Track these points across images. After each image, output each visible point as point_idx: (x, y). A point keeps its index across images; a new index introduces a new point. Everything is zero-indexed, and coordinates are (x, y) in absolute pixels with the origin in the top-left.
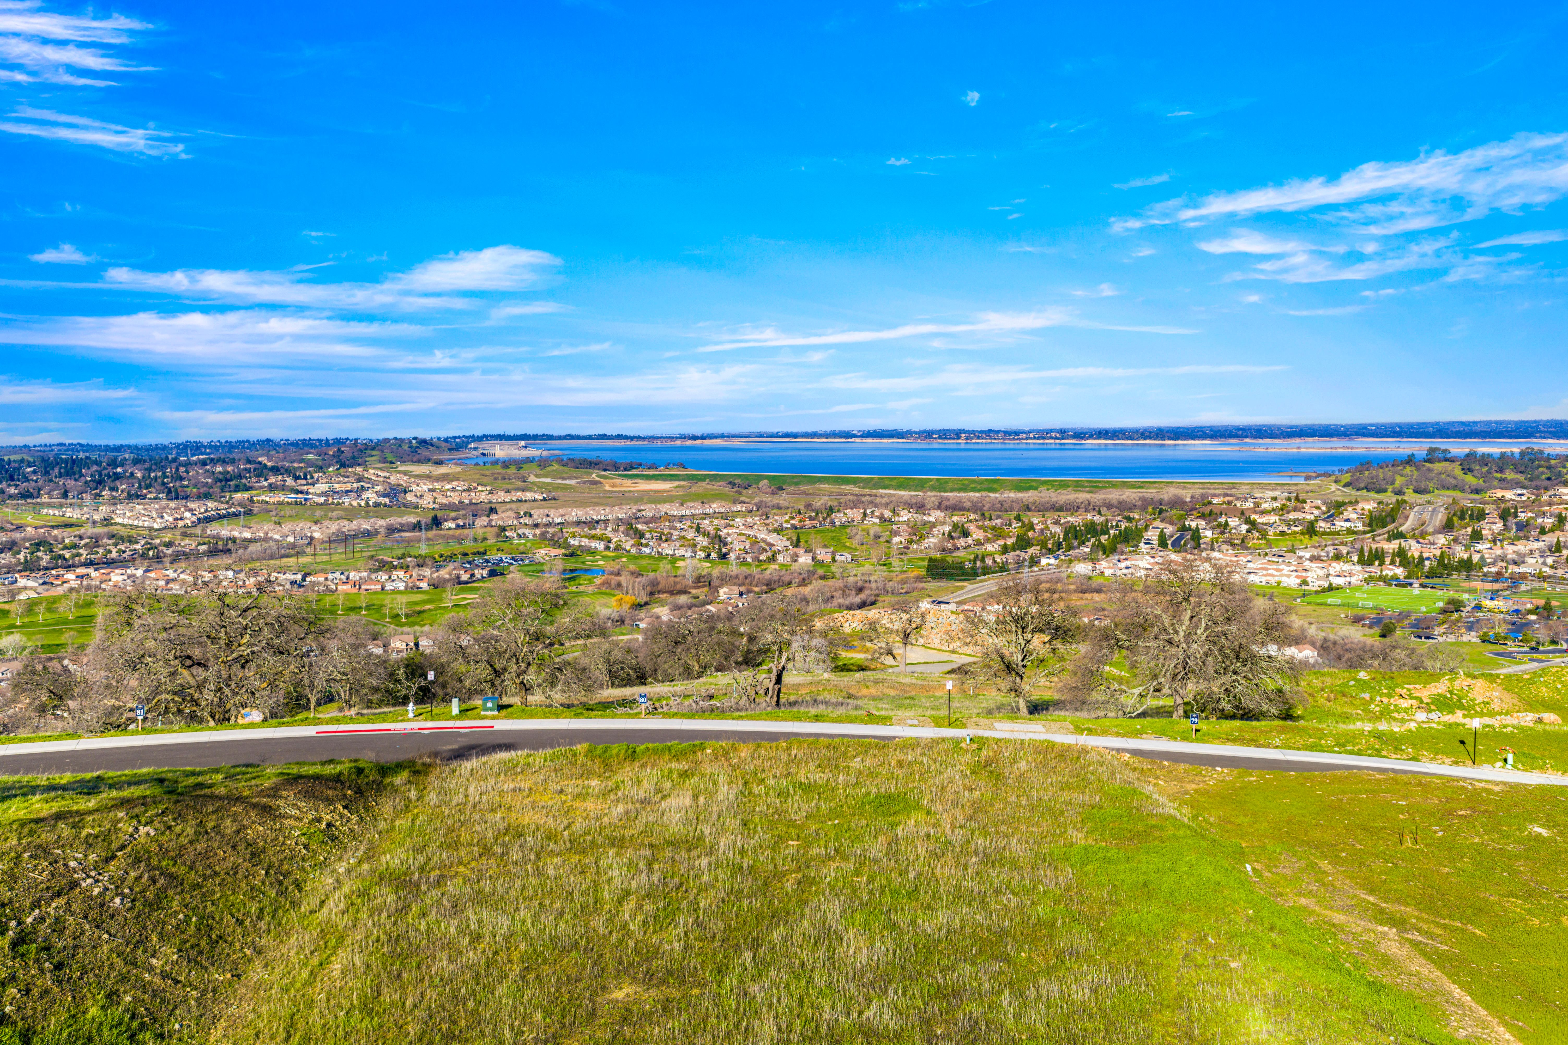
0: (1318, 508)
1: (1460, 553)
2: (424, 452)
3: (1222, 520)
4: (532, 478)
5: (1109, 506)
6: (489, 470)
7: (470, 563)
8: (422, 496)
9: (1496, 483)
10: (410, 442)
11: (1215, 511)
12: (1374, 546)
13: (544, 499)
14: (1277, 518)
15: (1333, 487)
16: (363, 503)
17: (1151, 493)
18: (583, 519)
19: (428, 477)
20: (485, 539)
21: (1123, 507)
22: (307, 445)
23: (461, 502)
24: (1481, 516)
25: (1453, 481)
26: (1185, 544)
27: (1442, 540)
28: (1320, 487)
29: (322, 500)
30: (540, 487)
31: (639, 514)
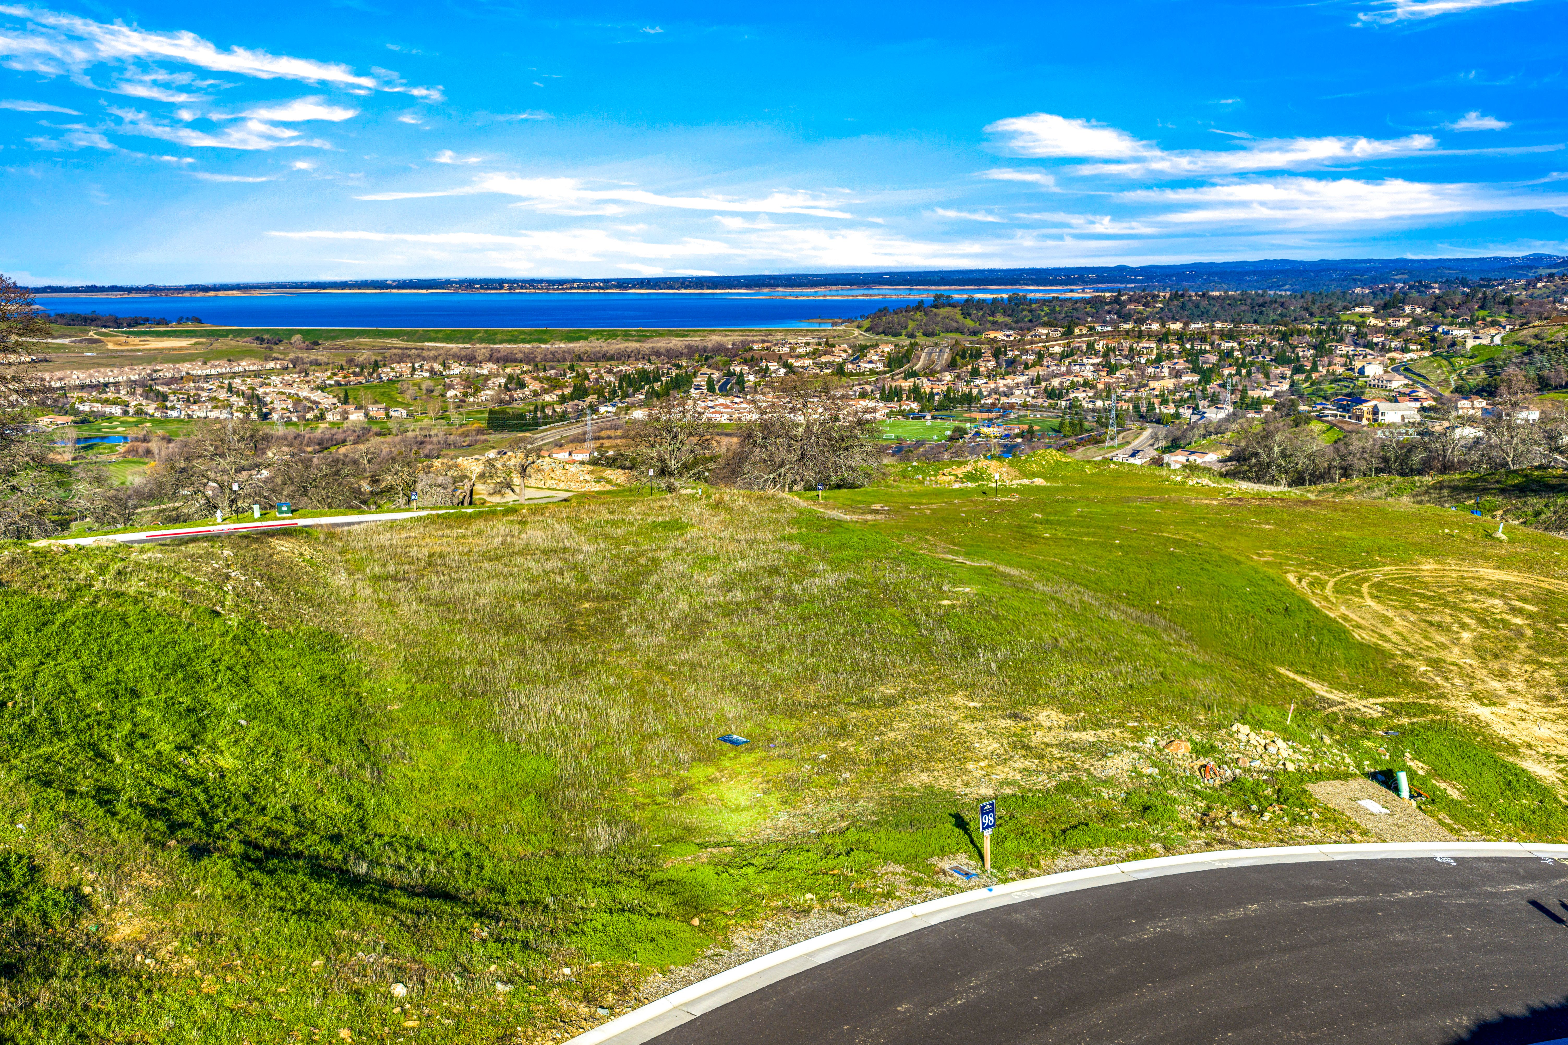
0: (845, 351)
1: (963, 388)
3: (763, 365)
5: (658, 354)
9: (989, 325)
11: (756, 356)
12: (893, 384)
13: (34, 362)
14: (811, 361)
15: (856, 332)
17: (695, 341)
18: (88, 382)
21: (671, 355)
24: (978, 355)
25: (955, 324)
26: (731, 388)
27: (948, 377)
28: (845, 332)
31: (155, 375)
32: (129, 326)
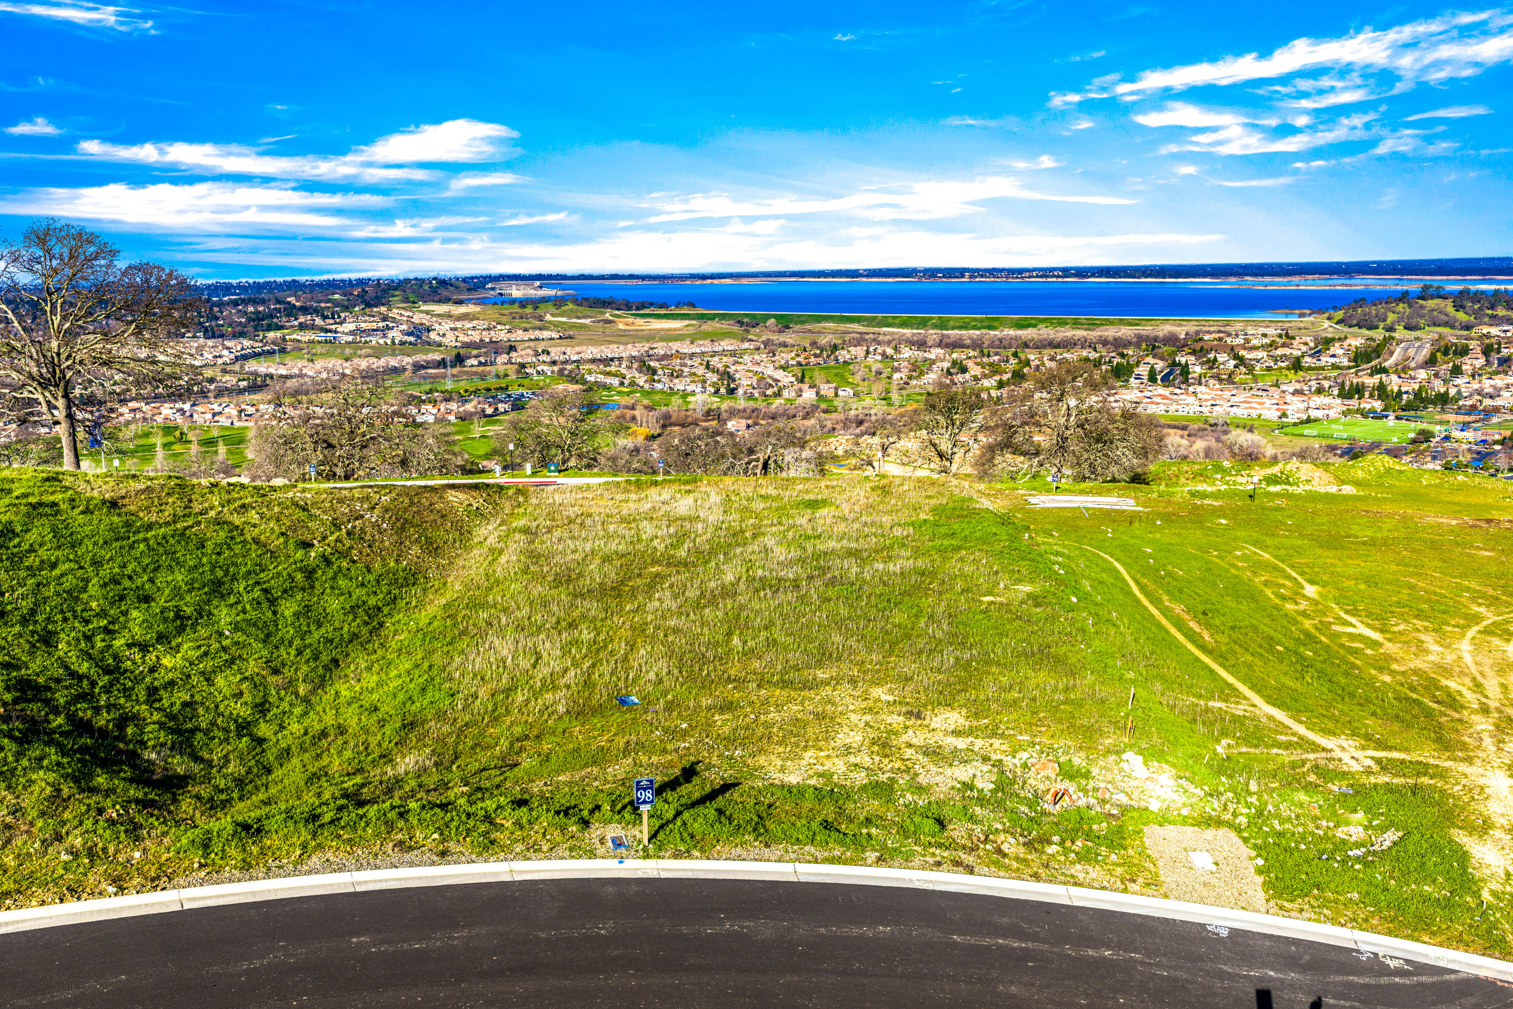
0: (1306, 344)
1: (1439, 387)
2: (445, 293)
3: (1211, 356)
4: (548, 317)
5: (1104, 343)
6: (507, 309)
7: (492, 397)
8: (444, 335)
10: (431, 283)
11: (1205, 347)
12: (1356, 381)
13: (561, 338)
14: (1265, 354)
15: (1326, 324)
16: (389, 342)
17: (1145, 330)
18: (599, 357)
19: (449, 316)
20: (506, 375)
21: (1117, 344)
22: (332, 285)
23: (481, 340)
24: (1464, 351)
25: (1444, 318)
26: (1174, 379)
27: (1422, 374)
28: (1312, 323)
29: (350, 338)
30: (556, 325)
31: (651, 352)
32: (638, 309)
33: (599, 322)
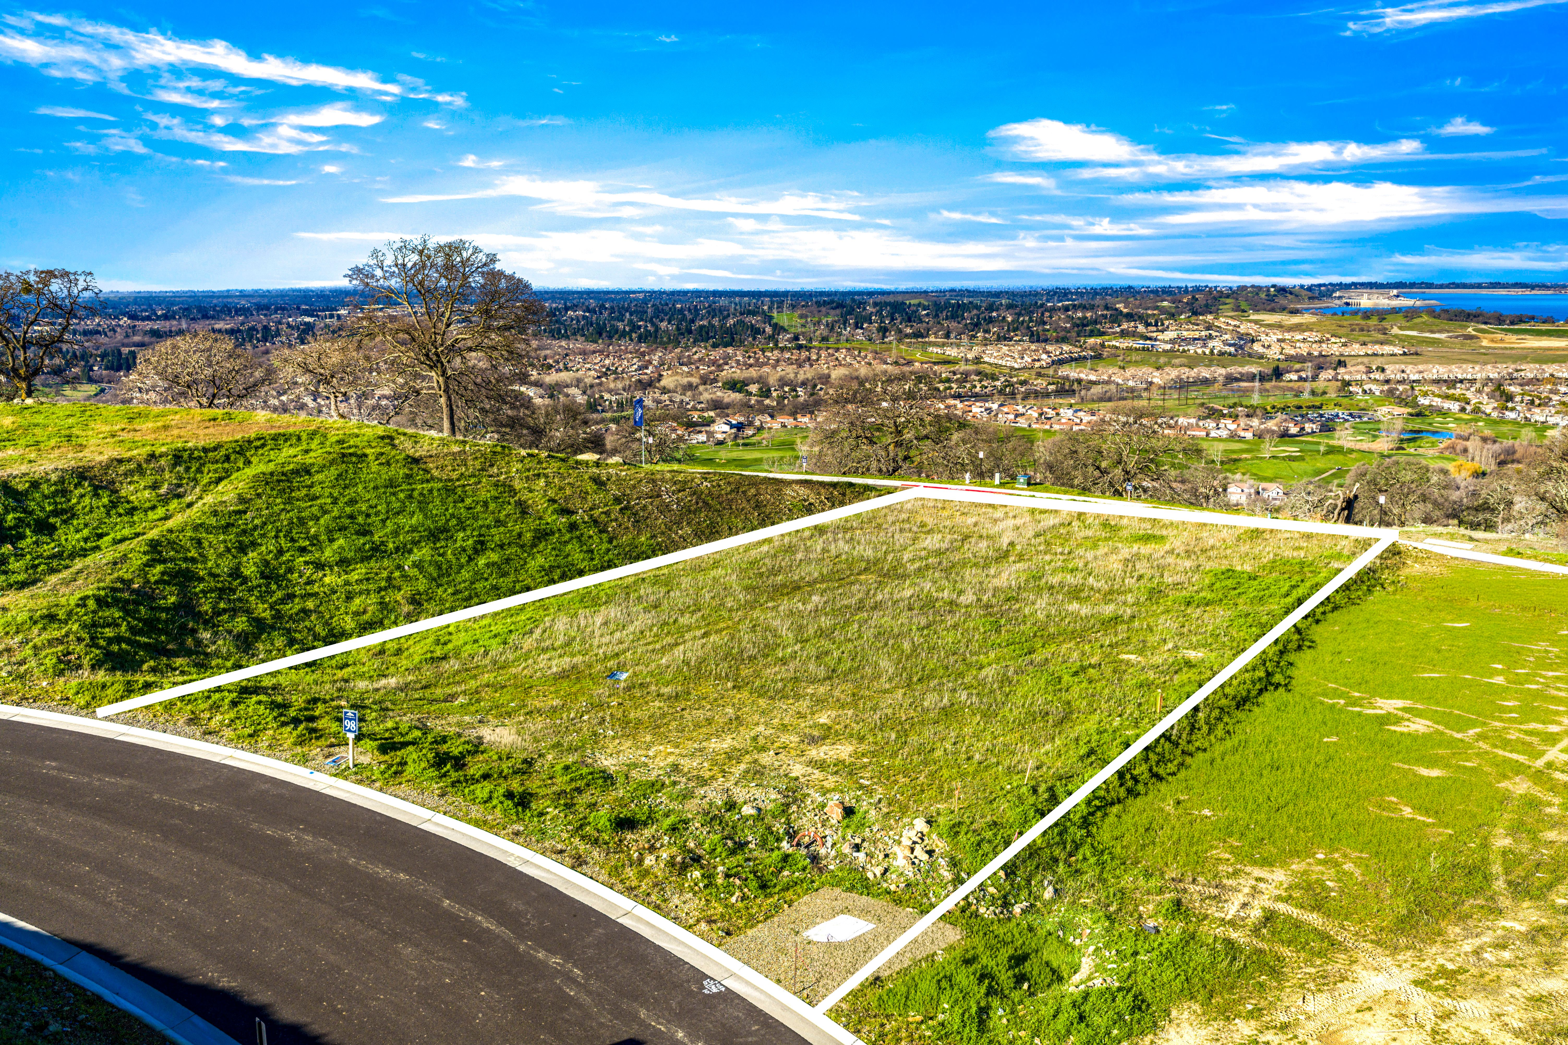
2: (1282, 301)
4: (1395, 331)
6: (1347, 321)
7: (1302, 416)
8: (1269, 346)
10: (1268, 291)
13: (1405, 354)
16: (1207, 351)
18: (1445, 377)
19: (1280, 326)
20: (1324, 393)
22: (1166, 292)
23: (1309, 354)
29: (1168, 347)
30: (1402, 339)
31: (1515, 375)
32: (1512, 323)
33: (1457, 337)
